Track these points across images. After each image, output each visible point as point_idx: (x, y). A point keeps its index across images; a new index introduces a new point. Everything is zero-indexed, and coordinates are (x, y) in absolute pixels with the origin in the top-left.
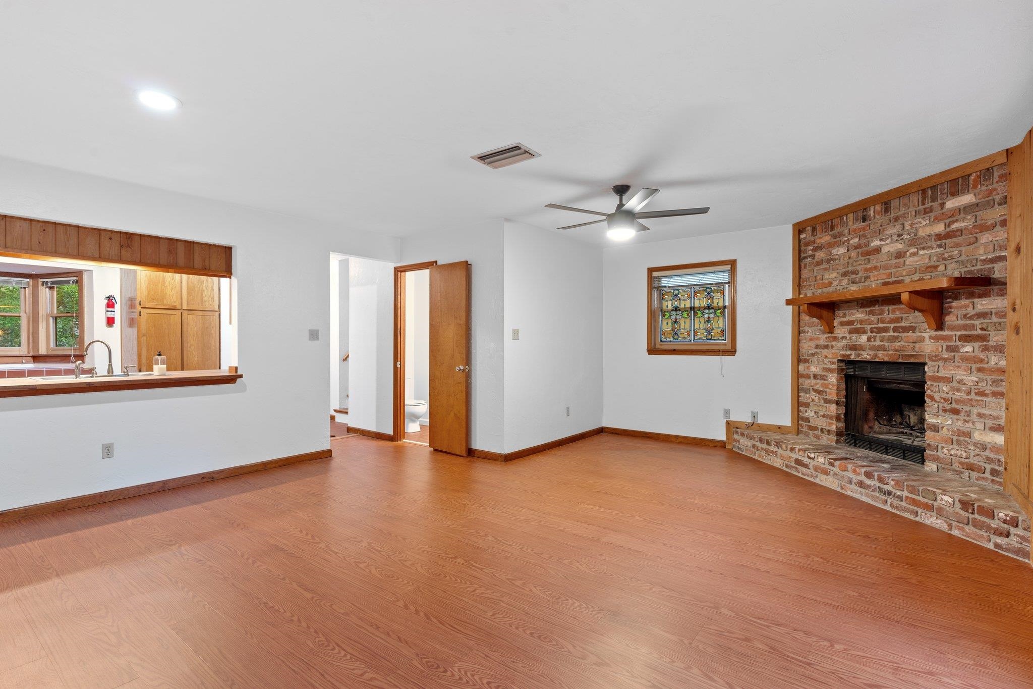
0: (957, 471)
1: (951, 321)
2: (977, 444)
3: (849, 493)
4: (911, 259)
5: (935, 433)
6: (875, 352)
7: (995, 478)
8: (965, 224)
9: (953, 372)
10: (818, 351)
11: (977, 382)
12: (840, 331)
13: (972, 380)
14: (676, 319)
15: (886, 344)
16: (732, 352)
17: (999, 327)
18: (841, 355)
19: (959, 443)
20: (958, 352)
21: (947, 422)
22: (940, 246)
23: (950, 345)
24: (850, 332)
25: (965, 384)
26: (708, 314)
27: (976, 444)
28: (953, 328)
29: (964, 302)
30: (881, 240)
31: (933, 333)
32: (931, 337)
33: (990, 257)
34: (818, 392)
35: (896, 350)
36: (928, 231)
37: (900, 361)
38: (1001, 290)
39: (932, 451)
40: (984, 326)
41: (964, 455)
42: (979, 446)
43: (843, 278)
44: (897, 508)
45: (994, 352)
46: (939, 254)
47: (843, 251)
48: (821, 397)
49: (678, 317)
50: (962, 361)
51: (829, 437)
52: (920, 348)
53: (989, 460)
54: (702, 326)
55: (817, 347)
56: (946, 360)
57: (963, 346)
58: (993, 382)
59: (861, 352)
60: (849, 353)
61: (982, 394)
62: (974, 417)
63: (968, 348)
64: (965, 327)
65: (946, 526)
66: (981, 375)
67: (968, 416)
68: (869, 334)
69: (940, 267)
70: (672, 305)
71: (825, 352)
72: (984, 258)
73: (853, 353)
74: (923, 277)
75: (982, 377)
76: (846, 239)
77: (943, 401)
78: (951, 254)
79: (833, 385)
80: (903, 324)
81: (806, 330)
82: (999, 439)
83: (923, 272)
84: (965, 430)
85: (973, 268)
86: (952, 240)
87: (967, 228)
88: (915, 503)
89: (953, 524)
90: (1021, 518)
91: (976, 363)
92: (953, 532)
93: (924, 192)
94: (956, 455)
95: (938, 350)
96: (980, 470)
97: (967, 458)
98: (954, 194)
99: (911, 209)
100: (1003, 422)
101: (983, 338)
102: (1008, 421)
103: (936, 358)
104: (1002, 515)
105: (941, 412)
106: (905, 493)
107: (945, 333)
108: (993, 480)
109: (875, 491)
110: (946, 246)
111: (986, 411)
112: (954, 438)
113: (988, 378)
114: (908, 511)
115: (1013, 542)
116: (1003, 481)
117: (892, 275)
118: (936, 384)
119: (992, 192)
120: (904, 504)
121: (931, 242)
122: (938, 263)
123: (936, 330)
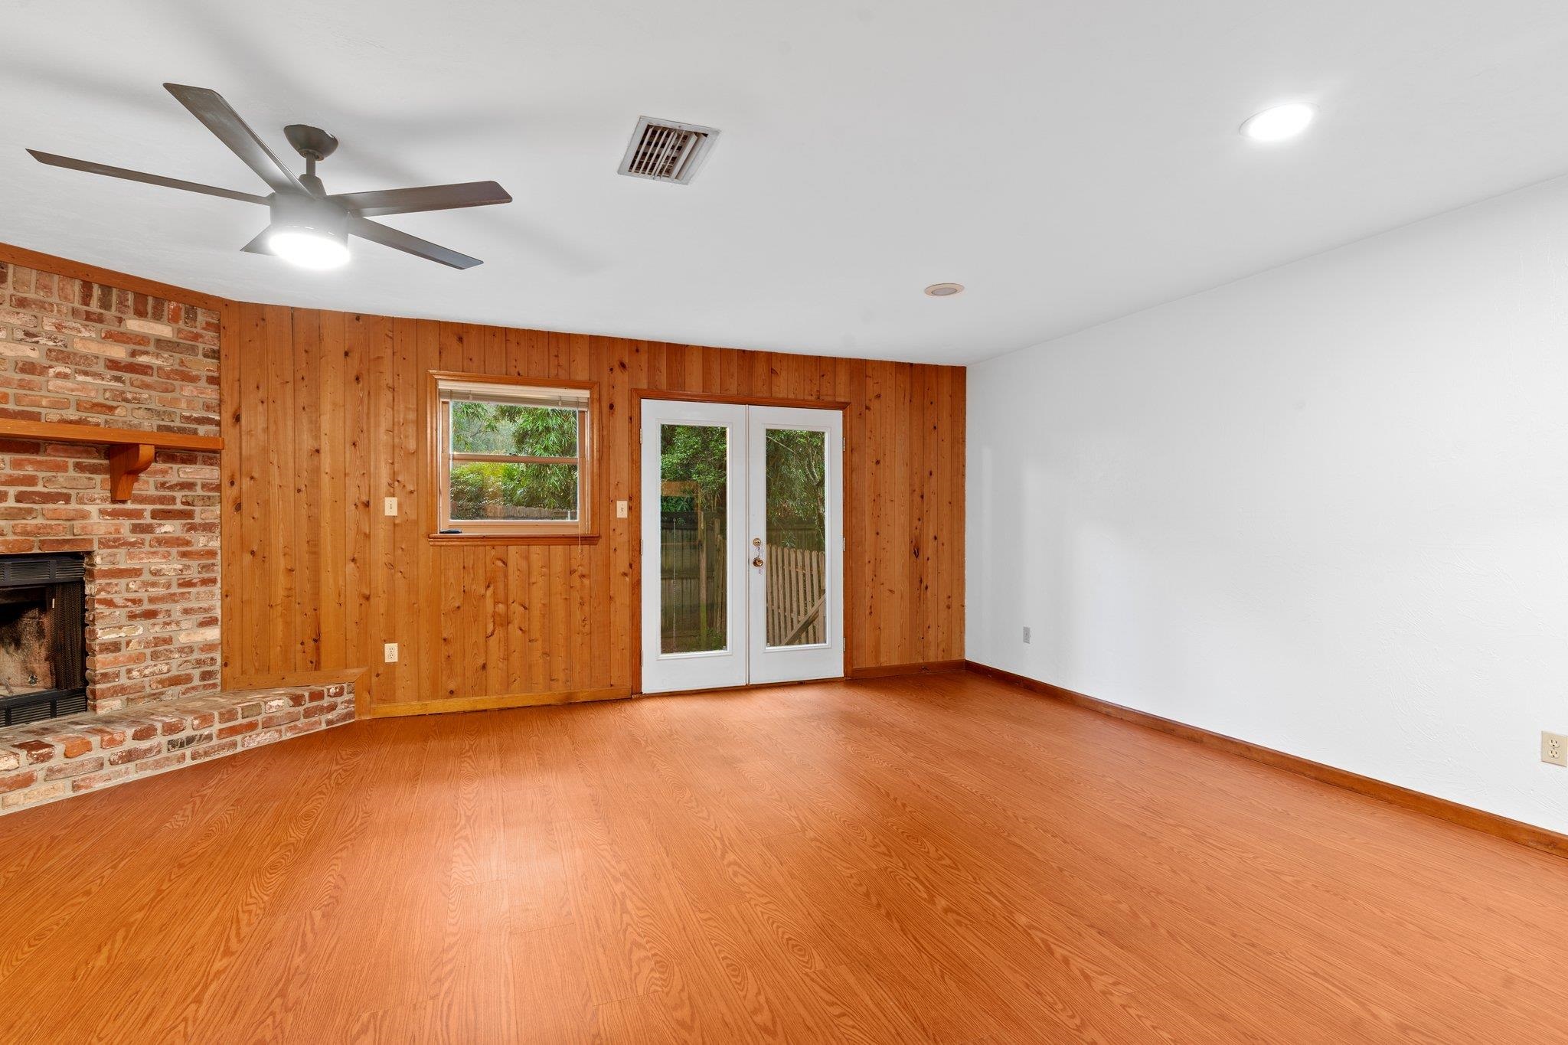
0: (154, 694)
1: (140, 489)
2: (183, 648)
3: (99, 786)
4: (59, 382)
5: (114, 654)
7: (206, 682)
8: (159, 362)
9: (145, 561)
11: (181, 570)
13: (174, 569)
17: (207, 501)
19: (155, 656)
20: (151, 532)
21: (140, 630)
22: (118, 379)
23: (140, 524)
25: (164, 575)
27: (181, 650)
28: (140, 500)
29: (160, 466)
31: (109, 507)
32: (102, 512)
33: (194, 415)
35: (26, 533)
36: (94, 348)
37: (36, 551)
38: (211, 458)
39: (110, 682)
40: (190, 499)
41: (165, 668)
42: (186, 650)
44: (206, 754)
45: (203, 531)
46: (117, 390)
50: (160, 545)
52: (82, 528)
53: (199, 663)
56: (133, 544)
57: (160, 525)
58: (203, 568)
61: (189, 584)
62: (177, 615)
63: (169, 528)
64: (162, 500)
65: (276, 735)
66: (185, 561)
67: (169, 616)
69: (119, 410)
72: (188, 414)
74: (86, 417)
75: (187, 563)
77: (129, 604)
78: (138, 396)
80: (39, 488)
82: (213, 634)
83: (86, 410)
84: (166, 635)
85: (172, 424)
86: (137, 376)
87: (160, 368)
88: (233, 731)
89: (283, 728)
90: (345, 685)
91: (178, 546)
92: (284, 738)
93: (87, 287)
94: (153, 674)
95: (118, 531)
96: (188, 679)
97: (169, 671)
98: (141, 314)
99: (54, 299)
100: (218, 613)
101: (189, 515)
102: (227, 611)
103: (113, 543)
104: (333, 690)
105: (124, 621)
106: (217, 726)
107: (129, 506)
108: (205, 686)
109: (159, 752)
110: (128, 382)
111: (195, 605)
112: (148, 651)
113: (194, 564)
114: (222, 747)
115: (341, 710)
116: (218, 681)
117: (11, 399)
118: (114, 581)
119: (196, 337)
120: (215, 742)
121: (100, 368)
122: (114, 404)
123: (114, 502)
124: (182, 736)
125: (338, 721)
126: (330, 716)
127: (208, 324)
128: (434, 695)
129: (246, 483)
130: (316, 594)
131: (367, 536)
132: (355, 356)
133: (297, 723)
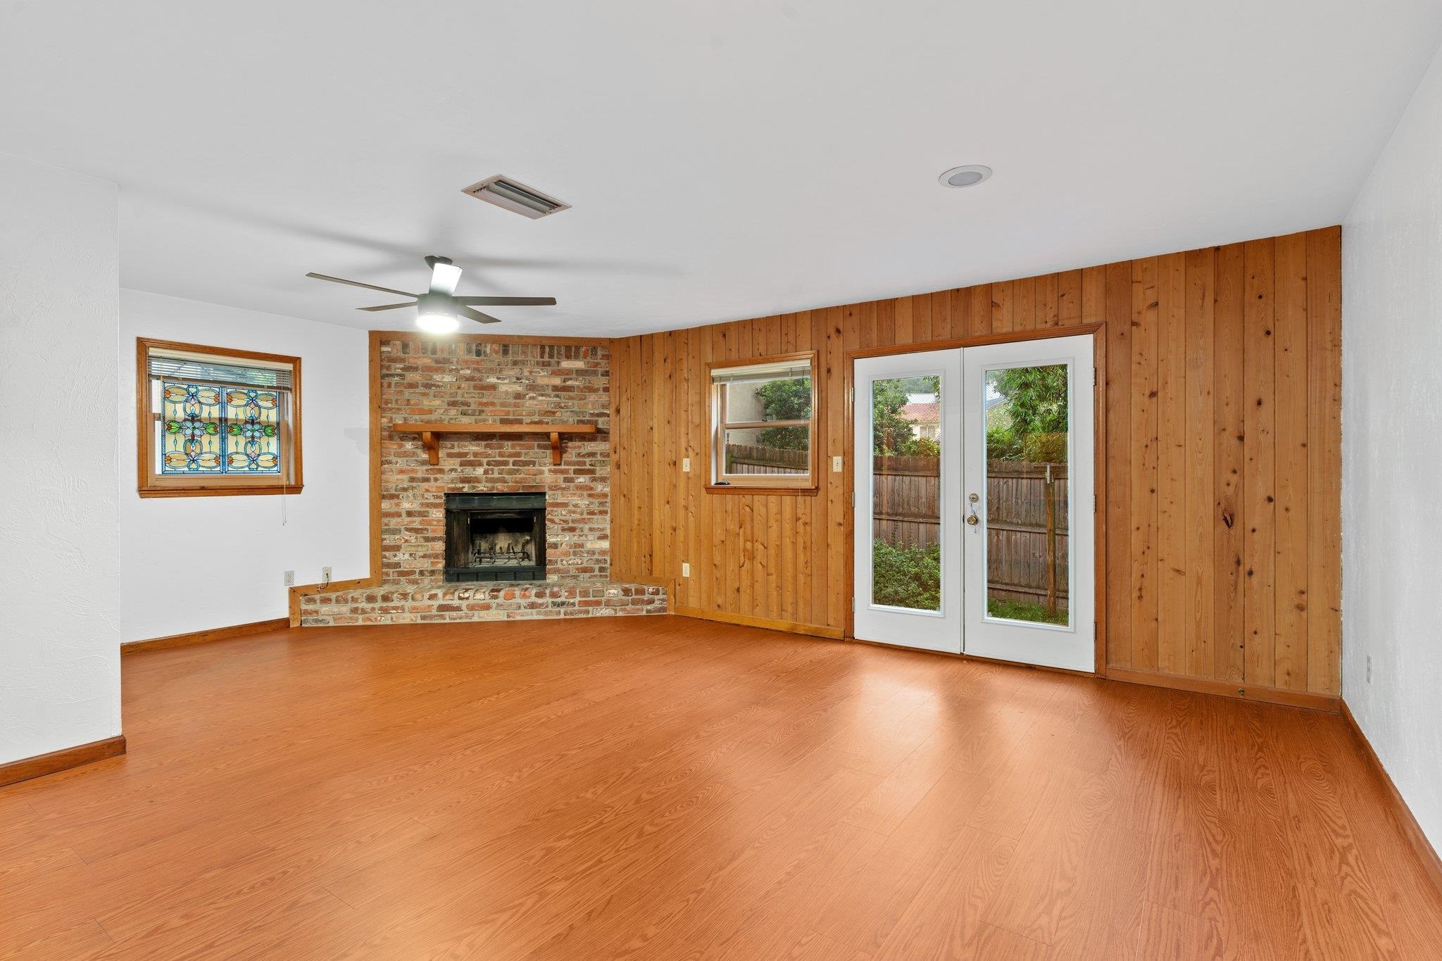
0: (574, 576)
1: (567, 457)
3: (518, 618)
4: (531, 401)
5: (555, 550)
6: (492, 484)
7: (601, 573)
8: (578, 383)
9: (570, 498)
10: (414, 484)
11: (588, 505)
12: (447, 463)
13: (585, 504)
14: (193, 435)
15: (507, 477)
16: (296, 489)
17: (603, 463)
18: (449, 488)
19: (575, 554)
20: (573, 482)
21: (567, 538)
22: (557, 396)
23: (567, 477)
24: (462, 464)
25: (579, 507)
26: (253, 431)
27: (588, 552)
28: (568, 463)
29: (578, 443)
30: (498, 378)
31: (553, 467)
32: (550, 471)
33: (596, 412)
34: (416, 531)
35: (516, 482)
36: (546, 381)
37: (521, 491)
38: (604, 437)
39: (553, 565)
40: (593, 463)
41: (580, 562)
42: (591, 552)
43: (450, 407)
44: (571, 613)
45: (600, 482)
46: (557, 402)
47: (450, 380)
48: (419, 536)
49: (197, 432)
50: (577, 489)
51: (433, 578)
52: (541, 479)
53: (598, 561)
54: (241, 449)
55: (412, 480)
56: (564, 489)
57: (578, 478)
58: (600, 504)
59: (476, 484)
60: (461, 485)
61: (592, 513)
62: (586, 531)
63: (582, 479)
64: (578, 463)
65: (613, 612)
66: (591, 499)
67: (582, 531)
68: (486, 467)
69: (557, 413)
70: (185, 410)
71: (426, 485)
72: (592, 412)
73: (466, 485)
75: (591, 501)
76: (454, 367)
77: (562, 522)
78: (567, 404)
79: (439, 521)
80: (522, 459)
81: (394, 461)
82: (605, 545)
83: (543, 415)
84: (580, 542)
85: (584, 419)
86: (567, 393)
87: (578, 387)
88: (587, 603)
89: (618, 608)
90: (660, 588)
91: (587, 490)
92: (617, 615)
93: (543, 347)
94: (573, 564)
95: (556, 481)
96: (592, 570)
97: (581, 564)
98: (568, 357)
99: (529, 358)
100: (608, 532)
101: (592, 472)
102: (613, 531)
103: (555, 488)
104: (651, 590)
105: (560, 532)
106: (578, 599)
107: (563, 467)
108: (601, 575)
109: (547, 607)
110: (562, 397)
111: (595, 526)
112: (571, 550)
113: (596, 501)
114: (580, 612)
115: (657, 604)
116: (608, 574)
117: (511, 414)
118: (555, 509)
119: (597, 365)
120: (577, 608)
121: (549, 391)
122: (556, 410)
123: (555, 465)
124: (559, 600)
125: (654, 611)
126: (649, 607)
127: (603, 356)
129: (623, 453)
130: (651, 523)
131: (675, 486)
132: (669, 361)
133: (627, 607)
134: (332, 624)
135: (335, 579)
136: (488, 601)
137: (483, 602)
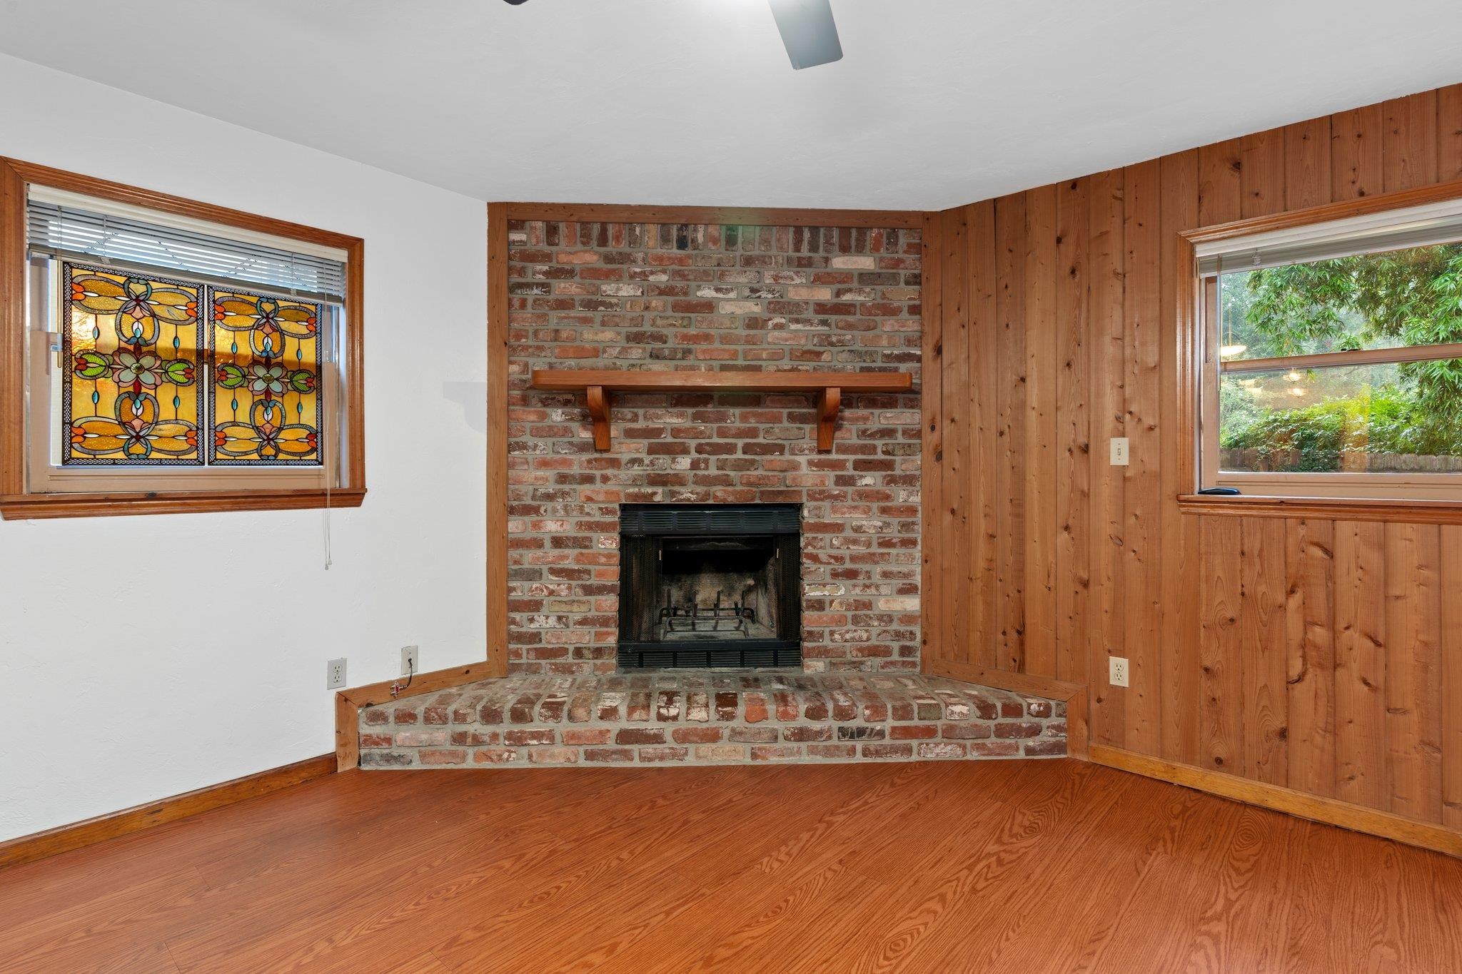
0: (854, 662)
1: (842, 438)
2: (882, 616)
3: (774, 760)
4: (777, 333)
5: (819, 613)
6: (705, 488)
7: (905, 659)
8: (861, 298)
9: (847, 516)
10: (566, 487)
11: (881, 528)
12: (625, 449)
13: (875, 526)
14: (138, 384)
15: (732, 474)
16: (352, 496)
17: (908, 450)
18: (629, 496)
19: (856, 621)
20: (853, 484)
21: (842, 591)
22: (824, 323)
23: (842, 476)
24: (652, 450)
25: (864, 532)
26: (268, 380)
27: (880, 618)
28: (843, 449)
29: (862, 412)
30: (718, 290)
31: (816, 457)
32: (811, 463)
33: (895, 352)
34: (569, 574)
35: (750, 484)
36: (804, 294)
37: (757, 501)
38: (911, 400)
39: (815, 641)
40: (890, 448)
41: (865, 636)
42: (885, 618)
43: (632, 344)
44: (875, 753)
45: (903, 484)
46: (824, 335)
47: (632, 293)
48: (574, 583)
49: (147, 378)
50: (861, 498)
51: (599, 662)
52: (794, 479)
53: (899, 635)
54: (243, 416)
55: (563, 479)
56: (836, 497)
57: (861, 477)
58: (903, 526)
59: (677, 488)
60: (650, 490)
61: (888, 544)
62: (876, 578)
63: (869, 480)
64: (863, 449)
65: (959, 751)
66: (885, 518)
67: (869, 578)
68: (695, 455)
69: (825, 355)
70: (119, 329)
71: (586, 489)
72: (889, 352)
73: (660, 490)
74: (798, 366)
75: (888, 520)
76: (638, 270)
77: (832, 561)
78: (842, 338)
79: (609, 556)
80: (760, 440)
81: (530, 444)
82: (912, 604)
83: (798, 358)
84: (865, 599)
85: (873, 365)
86: (842, 317)
87: (863, 305)
88: (908, 732)
89: (969, 743)
90: (1053, 703)
91: (879, 500)
92: (969, 757)
93: (798, 231)
94: (853, 639)
95: (823, 483)
96: (887, 652)
97: (868, 639)
98: (845, 249)
99: (774, 252)
100: (918, 580)
101: (888, 465)
102: (927, 578)
103: (820, 495)
104: (1034, 707)
105: (828, 579)
106: (890, 723)
107: (834, 456)
108: (904, 662)
109: (830, 737)
110: (833, 325)
111: (894, 568)
112: (850, 614)
113: (895, 521)
114: (895, 750)
115: (1046, 737)
116: (918, 660)
117: (741, 355)
118: (820, 536)
119: (897, 263)
120: (887, 741)
121: (809, 314)
122: (821, 349)
123: (820, 452)
124: (853, 725)
125: (1041, 752)
126: (1030, 743)
127: (909, 245)
128: (1189, 756)
129: (948, 428)
130: (1020, 569)
131: (1085, 495)
132: (1070, 241)
133: (987, 741)
134: (416, 766)
135: (423, 668)
136: (714, 724)
137: (705, 726)
